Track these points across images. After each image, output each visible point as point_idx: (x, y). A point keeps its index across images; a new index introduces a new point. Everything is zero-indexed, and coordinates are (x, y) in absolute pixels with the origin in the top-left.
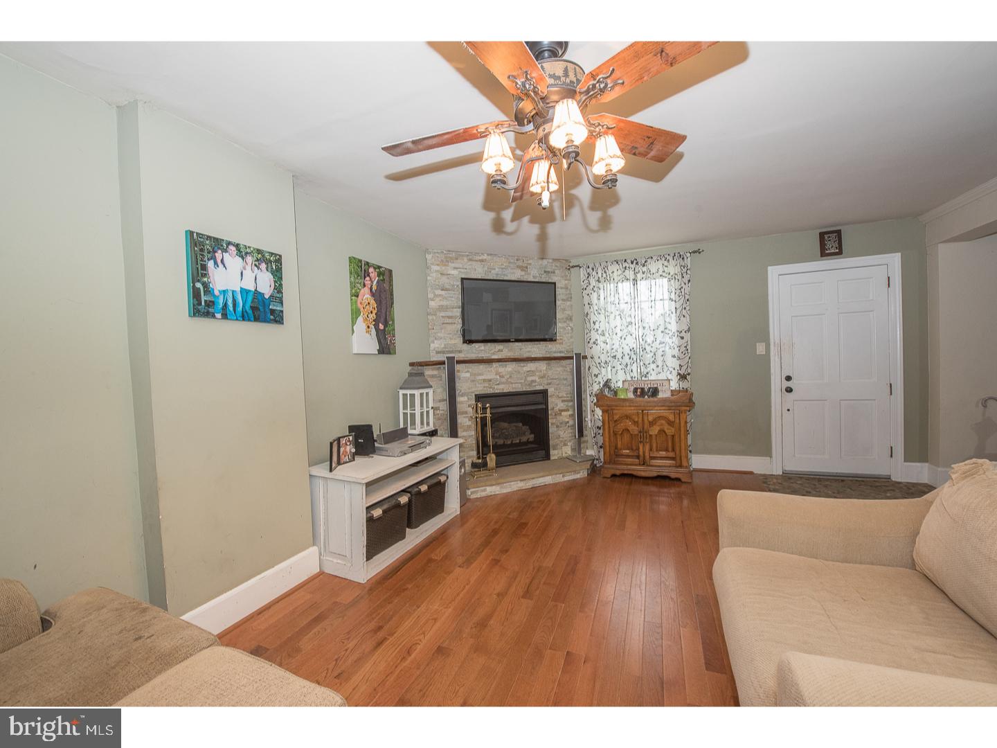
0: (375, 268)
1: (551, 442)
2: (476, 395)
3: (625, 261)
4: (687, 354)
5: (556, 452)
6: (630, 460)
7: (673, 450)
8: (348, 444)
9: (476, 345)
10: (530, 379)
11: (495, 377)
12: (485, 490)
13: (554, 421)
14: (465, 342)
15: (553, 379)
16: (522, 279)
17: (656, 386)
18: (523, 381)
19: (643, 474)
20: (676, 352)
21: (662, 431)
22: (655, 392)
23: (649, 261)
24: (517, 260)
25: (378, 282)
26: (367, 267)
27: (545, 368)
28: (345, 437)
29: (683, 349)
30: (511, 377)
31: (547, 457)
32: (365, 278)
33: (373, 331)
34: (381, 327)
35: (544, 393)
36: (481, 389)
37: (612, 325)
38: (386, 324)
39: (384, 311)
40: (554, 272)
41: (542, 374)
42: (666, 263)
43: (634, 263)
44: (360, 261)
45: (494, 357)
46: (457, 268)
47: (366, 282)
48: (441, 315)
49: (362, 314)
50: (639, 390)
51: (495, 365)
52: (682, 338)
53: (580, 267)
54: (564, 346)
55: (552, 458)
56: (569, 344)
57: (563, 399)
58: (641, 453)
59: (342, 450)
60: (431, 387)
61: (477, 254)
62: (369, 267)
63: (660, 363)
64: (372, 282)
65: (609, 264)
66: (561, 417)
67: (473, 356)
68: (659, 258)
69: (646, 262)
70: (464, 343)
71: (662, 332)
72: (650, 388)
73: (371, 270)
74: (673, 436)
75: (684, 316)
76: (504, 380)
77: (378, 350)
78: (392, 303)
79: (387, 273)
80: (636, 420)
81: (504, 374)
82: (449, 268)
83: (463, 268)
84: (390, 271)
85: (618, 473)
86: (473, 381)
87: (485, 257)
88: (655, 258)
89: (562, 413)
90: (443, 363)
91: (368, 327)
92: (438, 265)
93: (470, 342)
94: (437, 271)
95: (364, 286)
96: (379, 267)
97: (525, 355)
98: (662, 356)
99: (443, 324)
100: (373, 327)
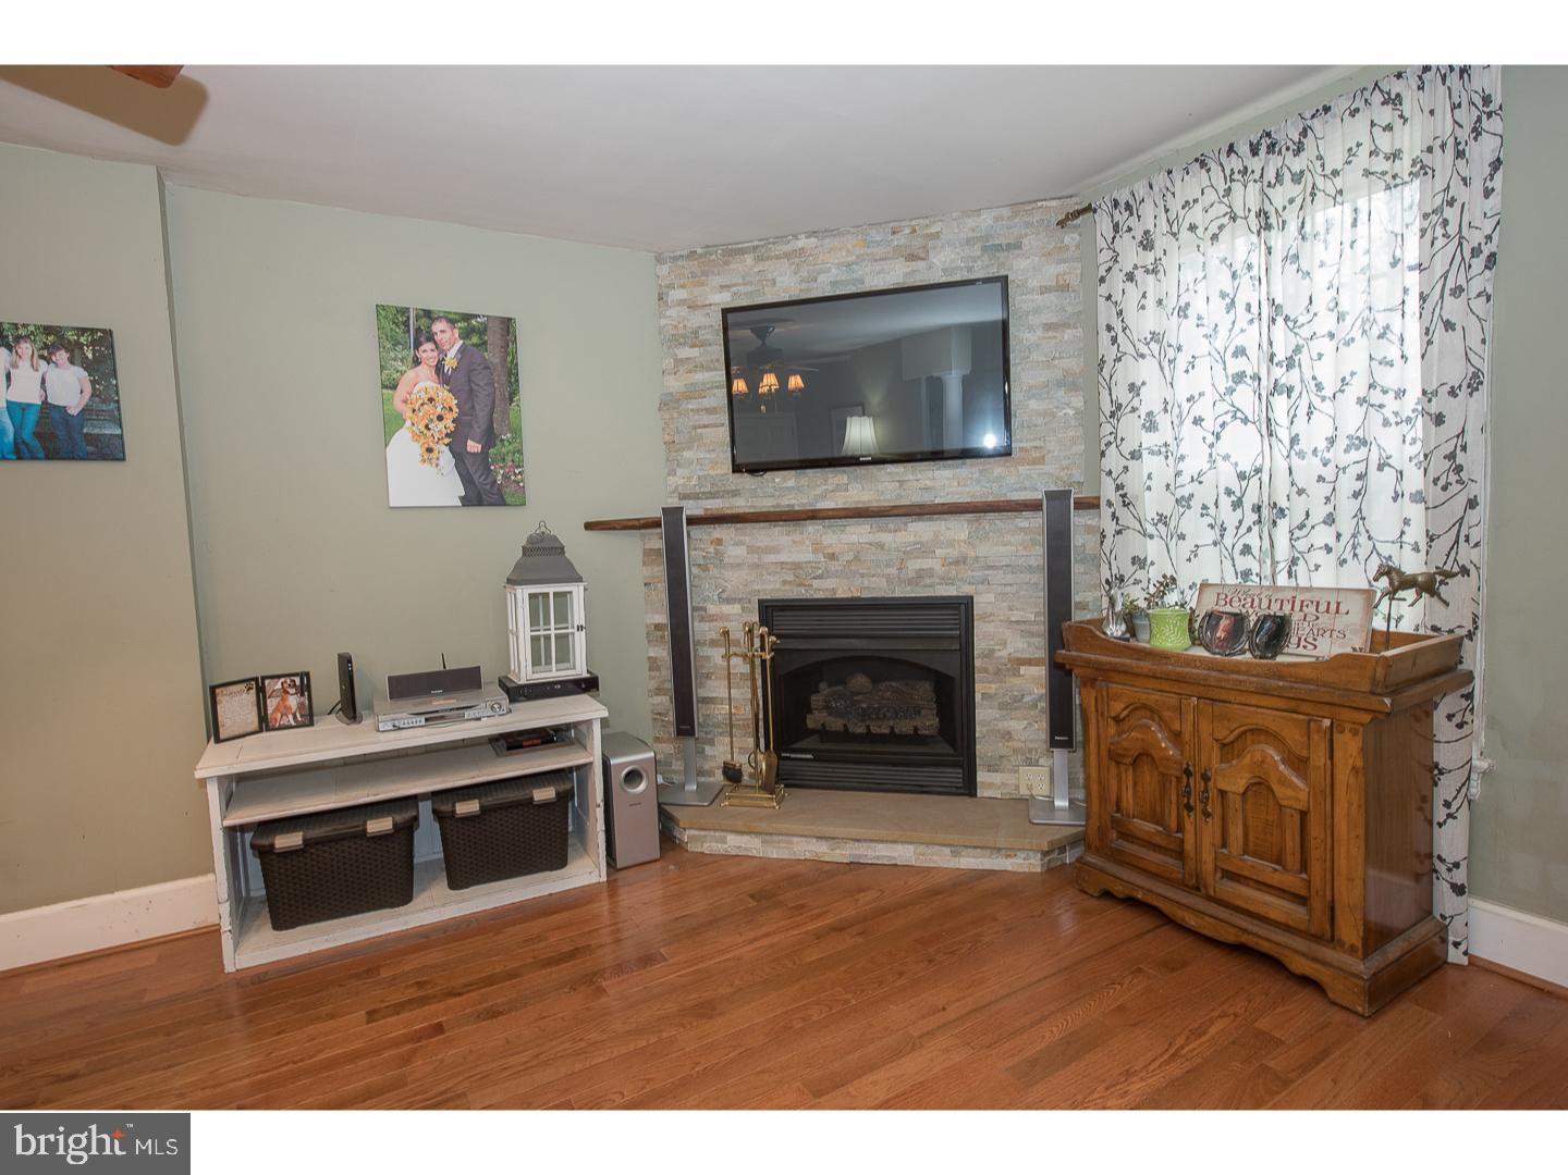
0: (452, 322)
1: (981, 749)
2: (761, 602)
3: (1231, 149)
4: (1455, 488)
5: (996, 778)
6: (1155, 858)
7: (1304, 866)
8: (292, 691)
9: (777, 478)
10: (915, 565)
11: (810, 557)
12: (723, 841)
13: (993, 688)
14: (737, 469)
15: (990, 567)
16: (911, 282)
17: (1287, 609)
18: (894, 571)
19: (1192, 921)
20: (1415, 480)
21: (1260, 786)
22: (1277, 632)
23: (1316, 124)
24: (894, 233)
25: (462, 351)
26: (424, 322)
27: (963, 536)
28: (279, 677)
29: (1439, 465)
30: (857, 558)
31: (969, 787)
32: (417, 345)
33: (447, 459)
34: (473, 447)
35: (962, 608)
36: (776, 587)
37: (1182, 391)
38: (490, 439)
39: (482, 414)
40: (1018, 246)
41: (954, 553)
42: (1386, 115)
43: (1263, 149)
44: (404, 311)
45: (821, 505)
46: (728, 287)
47: (421, 355)
48: (691, 407)
49: (408, 423)
50: (1224, 623)
51: (812, 528)
52: (1439, 419)
53: (1095, 211)
54: (1047, 468)
55: (980, 793)
56: (1065, 462)
57: (1027, 627)
58: (1189, 846)
59: (272, 704)
60: (579, 579)
61: (782, 239)
62: (433, 320)
63: (1346, 524)
64: (443, 353)
65: (1176, 175)
66: (1016, 681)
67: (765, 504)
68: (1359, 103)
69: (1304, 133)
70: (734, 471)
71: (1362, 401)
72: (1266, 618)
73: (438, 327)
74: (1304, 814)
75: (1449, 326)
76: (835, 566)
77: (462, 499)
78: (513, 394)
79: (495, 328)
80: (1176, 726)
81: (837, 550)
82: (707, 289)
83: (744, 284)
84: (507, 324)
85: (1118, 889)
86: (756, 566)
87: (802, 242)
88: (1341, 105)
89: (1023, 670)
90: (656, 524)
91: (430, 450)
92: (683, 287)
93: (755, 469)
94: (681, 302)
95: (417, 362)
96: (467, 317)
97: (916, 498)
98: (1356, 495)
99: (695, 428)
100: (446, 449)
